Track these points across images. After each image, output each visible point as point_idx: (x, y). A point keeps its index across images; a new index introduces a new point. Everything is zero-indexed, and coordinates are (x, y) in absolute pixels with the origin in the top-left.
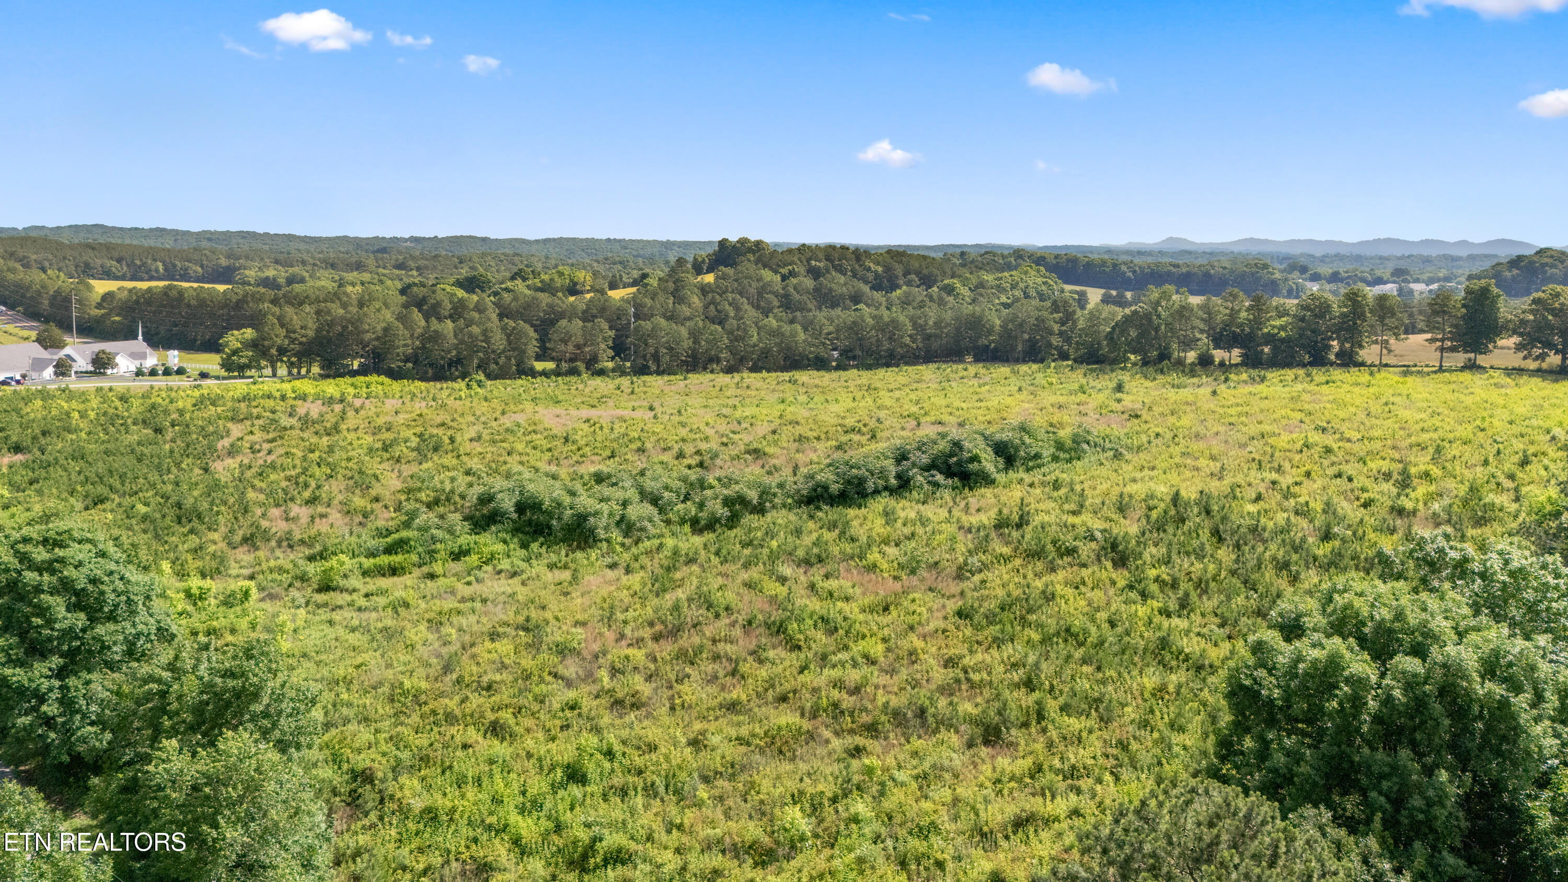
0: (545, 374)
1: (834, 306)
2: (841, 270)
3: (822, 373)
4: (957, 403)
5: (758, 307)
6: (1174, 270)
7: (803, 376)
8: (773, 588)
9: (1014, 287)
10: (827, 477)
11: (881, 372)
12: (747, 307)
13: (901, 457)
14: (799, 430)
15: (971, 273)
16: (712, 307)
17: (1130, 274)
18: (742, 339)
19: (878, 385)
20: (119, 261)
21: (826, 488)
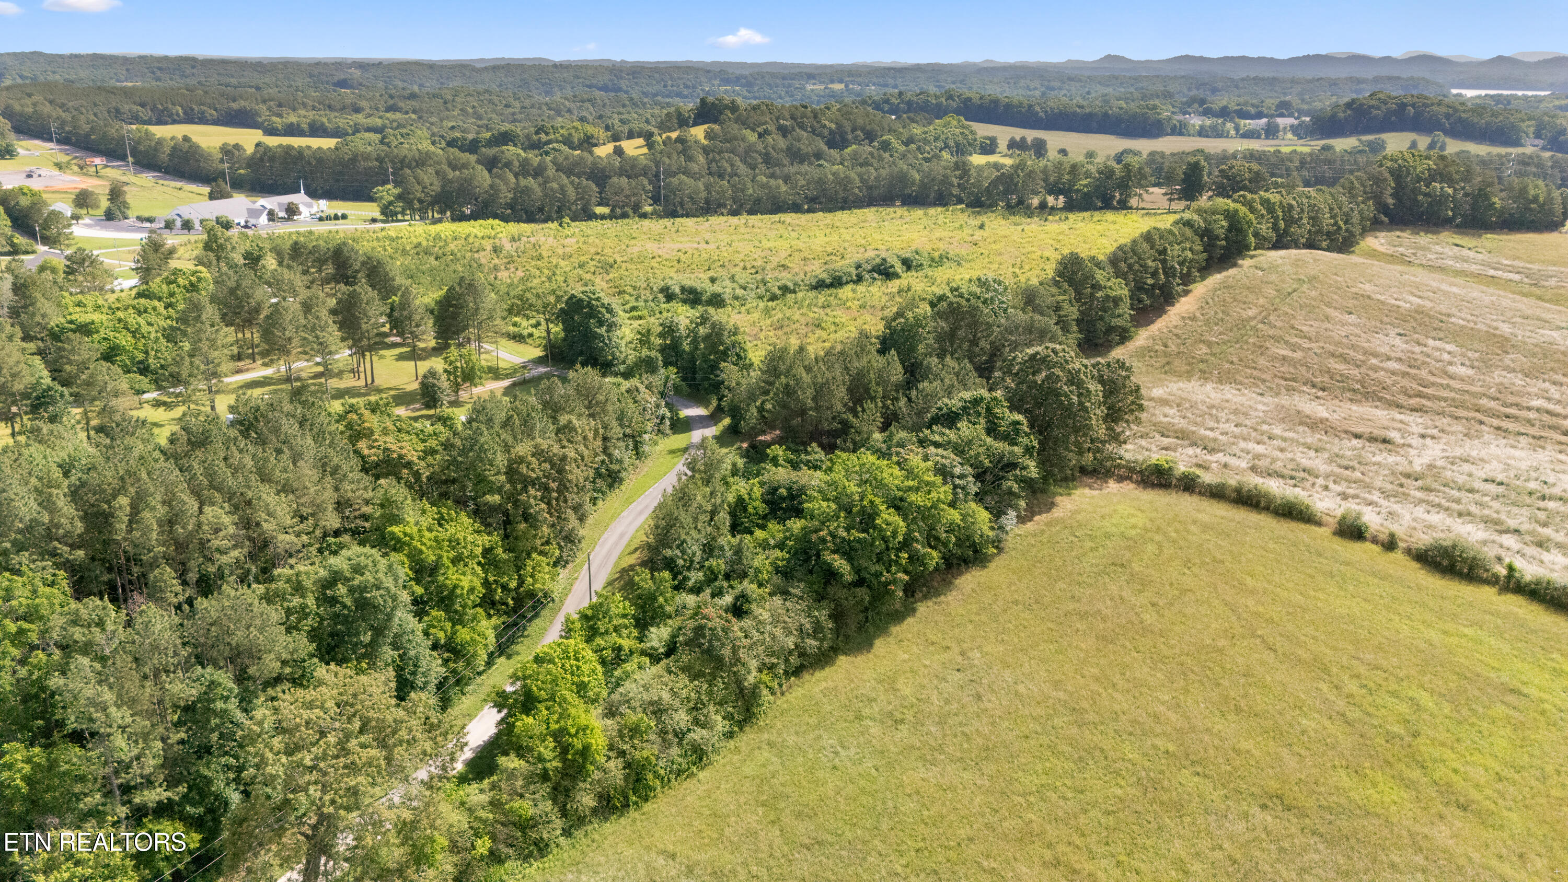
0: (603, 217)
1: (801, 162)
2: (802, 127)
3: (799, 215)
4: (887, 238)
5: (745, 162)
6: (1078, 110)
7: (789, 218)
8: (811, 315)
9: (936, 139)
10: (824, 276)
11: (839, 214)
12: (739, 163)
13: (858, 266)
14: (803, 255)
15: (904, 127)
16: (714, 164)
17: (1042, 114)
18: (742, 191)
19: (838, 224)
20: (143, 105)
21: (824, 281)
